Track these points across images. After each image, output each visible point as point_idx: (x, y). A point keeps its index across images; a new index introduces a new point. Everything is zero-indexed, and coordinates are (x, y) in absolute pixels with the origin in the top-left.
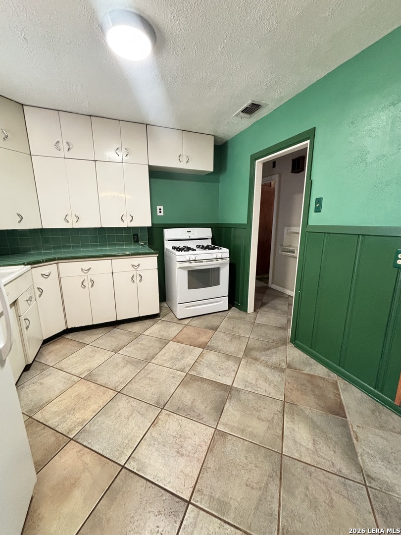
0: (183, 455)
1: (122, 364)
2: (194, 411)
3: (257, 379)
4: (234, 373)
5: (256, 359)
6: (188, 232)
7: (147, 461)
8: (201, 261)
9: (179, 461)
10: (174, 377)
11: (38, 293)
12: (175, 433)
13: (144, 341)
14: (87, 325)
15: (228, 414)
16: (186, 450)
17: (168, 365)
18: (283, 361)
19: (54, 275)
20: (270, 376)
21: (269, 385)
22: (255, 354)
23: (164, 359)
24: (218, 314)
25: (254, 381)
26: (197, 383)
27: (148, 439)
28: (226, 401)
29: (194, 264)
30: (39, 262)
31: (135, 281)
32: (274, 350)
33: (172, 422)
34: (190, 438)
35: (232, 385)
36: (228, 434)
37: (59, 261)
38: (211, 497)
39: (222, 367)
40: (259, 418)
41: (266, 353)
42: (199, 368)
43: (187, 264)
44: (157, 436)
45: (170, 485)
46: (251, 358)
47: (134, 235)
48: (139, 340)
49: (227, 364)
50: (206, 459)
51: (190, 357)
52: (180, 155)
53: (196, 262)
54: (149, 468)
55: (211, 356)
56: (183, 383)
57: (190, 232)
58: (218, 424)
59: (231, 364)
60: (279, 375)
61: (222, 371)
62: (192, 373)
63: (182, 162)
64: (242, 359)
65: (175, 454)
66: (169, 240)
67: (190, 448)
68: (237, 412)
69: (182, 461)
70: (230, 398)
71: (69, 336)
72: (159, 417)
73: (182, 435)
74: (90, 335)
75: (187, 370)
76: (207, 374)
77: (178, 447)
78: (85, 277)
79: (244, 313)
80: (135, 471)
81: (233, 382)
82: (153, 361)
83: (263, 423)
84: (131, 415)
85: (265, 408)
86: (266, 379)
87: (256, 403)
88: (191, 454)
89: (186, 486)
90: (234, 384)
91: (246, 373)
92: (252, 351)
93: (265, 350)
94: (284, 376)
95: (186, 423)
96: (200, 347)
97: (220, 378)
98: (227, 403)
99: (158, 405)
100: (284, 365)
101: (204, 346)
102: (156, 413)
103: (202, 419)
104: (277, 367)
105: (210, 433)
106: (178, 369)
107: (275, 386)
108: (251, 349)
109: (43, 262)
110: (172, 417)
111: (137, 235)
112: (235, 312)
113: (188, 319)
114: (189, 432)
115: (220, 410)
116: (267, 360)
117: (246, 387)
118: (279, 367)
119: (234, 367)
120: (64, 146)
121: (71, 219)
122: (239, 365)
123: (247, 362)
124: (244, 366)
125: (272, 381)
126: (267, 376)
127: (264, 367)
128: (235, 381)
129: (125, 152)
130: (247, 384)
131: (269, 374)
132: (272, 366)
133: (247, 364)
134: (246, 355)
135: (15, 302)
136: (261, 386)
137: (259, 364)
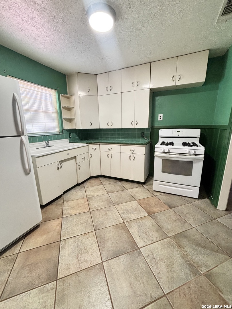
0: (77, 258)
1: (104, 200)
2: (104, 244)
3: (162, 259)
4: (151, 242)
5: (180, 246)
6: (178, 131)
7: (67, 246)
8: (175, 154)
9: (74, 259)
10: (116, 220)
11: (90, 156)
12: (86, 246)
13: (124, 194)
14: (108, 176)
15: (118, 261)
16: (81, 257)
17: (120, 212)
18: (207, 266)
19: (98, 149)
20: (177, 267)
21: (168, 272)
22: (184, 242)
23: (122, 208)
24: (186, 198)
25: (158, 258)
26: (122, 231)
27: (76, 239)
28: (125, 254)
29: (168, 155)
30: (92, 143)
31: (131, 159)
32: (208, 252)
33: (91, 240)
34: (88, 254)
35: (140, 248)
36: (104, 271)
37: (100, 144)
38: (64, 289)
39: (147, 232)
40: (131, 284)
41: (197, 248)
42: (134, 224)
43: (163, 155)
44: (80, 240)
45: (61, 264)
46: (176, 242)
47: (142, 133)
48: (123, 192)
49: (153, 233)
50: (82, 272)
51: (135, 215)
52: (174, 76)
53: (170, 154)
54: (65, 250)
55: (149, 223)
56: (117, 226)
57: (180, 131)
58: (106, 261)
59: (155, 236)
60: (187, 273)
61: (144, 235)
62: (127, 224)
63: (175, 81)
64: (168, 237)
65: (76, 254)
66: (162, 137)
67: (83, 258)
68: (122, 266)
69: (75, 260)
70: (129, 254)
71: (101, 179)
72: (90, 233)
73: (88, 249)
74: (108, 181)
75: (126, 221)
76: (134, 230)
77: (80, 253)
78: (109, 153)
79: (213, 207)
80: (61, 246)
81: (143, 247)
82: (117, 206)
83: (130, 289)
84: (83, 224)
85: (143, 282)
86: (170, 266)
87: (141, 274)
88: (80, 261)
89: (64, 272)
90: (142, 248)
91: (159, 249)
92: (184, 238)
93: (198, 245)
94: (192, 278)
95: (96, 245)
96: (148, 213)
97: (138, 238)
98: (124, 255)
99: (95, 227)
100: (203, 270)
101: (151, 214)
102: (91, 230)
103: (103, 251)
104: (193, 266)
105: (98, 261)
106: (122, 217)
107: (172, 277)
108: (185, 237)
109: (93, 143)
110: (93, 237)
111: (144, 133)
112: (205, 203)
113: (159, 193)
114: (91, 251)
115: (116, 255)
116: (190, 253)
117: (147, 256)
118: (196, 268)
119: (155, 239)
120: (109, 88)
121: (110, 124)
122: (160, 239)
123: (169, 243)
124: (164, 243)
125: (174, 271)
126: (173, 264)
127: (181, 256)
128: (145, 247)
129: (136, 84)
130: (151, 256)
131: (178, 264)
132: (189, 261)
133: (167, 244)
134: (175, 237)
135: (75, 157)
136: (159, 266)
137: (178, 251)
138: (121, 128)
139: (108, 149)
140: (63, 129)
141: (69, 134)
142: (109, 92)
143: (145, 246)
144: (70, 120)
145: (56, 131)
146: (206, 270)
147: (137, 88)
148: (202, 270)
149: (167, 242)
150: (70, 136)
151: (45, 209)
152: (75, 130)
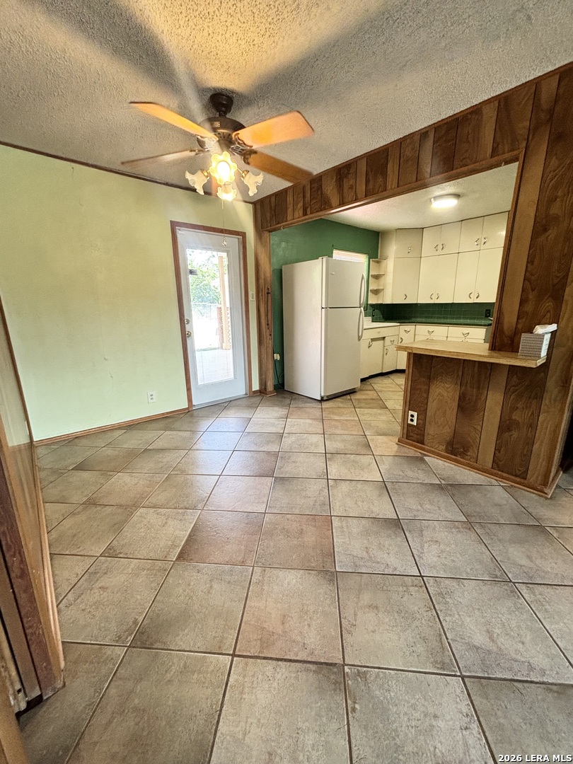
11: (400, 340)
19: (412, 332)
47: (487, 310)
78: (429, 337)
109: (407, 323)
111: (489, 310)
120: (440, 247)
121: (434, 297)
129: (483, 241)
135: (384, 338)
138: (451, 302)
139: (429, 331)
140: (367, 304)
141: (374, 311)
142: (440, 252)
144: (376, 292)
147: (483, 247)
151: (364, 382)
152: (381, 305)
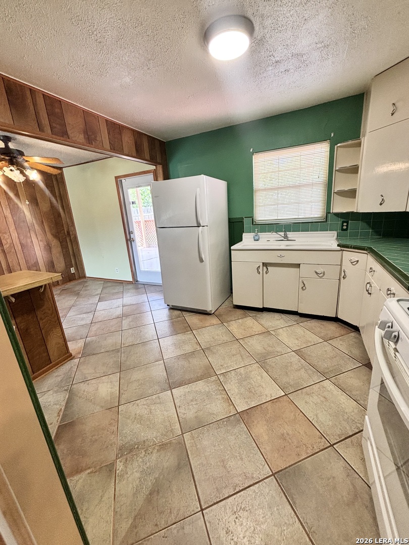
3: (151, 413)
4: (177, 405)
5: (163, 447)
11: (343, 274)
18: (122, 476)
20: (136, 427)
22: (169, 460)
30: (348, 247)
33: (190, 348)
35: (171, 391)
37: (368, 252)
39: (195, 403)
42: (214, 387)
46: (170, 443)
49: (193, 411)
51: (236, 390)
58: (164, 364)
59: (189, 414)
60: (126, 437)
61: (191, 398)
62: (214, 378)
64: (182, 433)
70: (166, 380)
75: (221, 377)
76: (201, 386)
86: (140, 419)
87: (143, 389)
90: (170, 393)
91: (166, 413)
94: (119, 441)
97: (187, 390)
100: (120, 464)
104: (130, 451)
107: (129, 417)
109: (351, 248)
116: (147, 459)
117: (159, 397)
118: (126, 454)
119: (183, 411)
122: (180, 419)
123: (172, 431)
124: (173, 422)
125: (134, 421)
126: (141, 424)
127: (147, 440)
128: (171, 396)
130: (158, 401)
131: (139, 430)
132: (138, 448)
133: (171, 427)
134: (182, 445)
135: (298, 266)
136: (144, 407)
137: (156, 439)
140: (329, 213)
141: (343, 222)
143: (173, 396)
145: (316, 216)
146: (118, 469)
148: (121, 462)
149: (173, 428)
150: (343, 226)
